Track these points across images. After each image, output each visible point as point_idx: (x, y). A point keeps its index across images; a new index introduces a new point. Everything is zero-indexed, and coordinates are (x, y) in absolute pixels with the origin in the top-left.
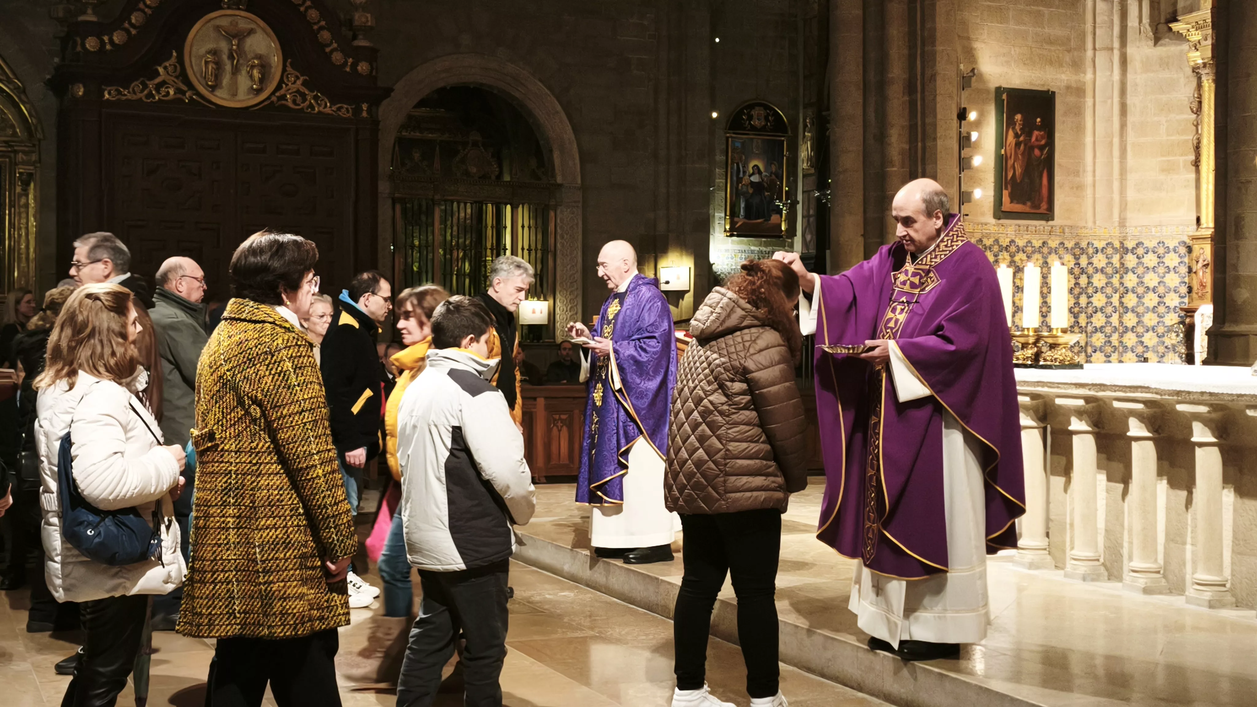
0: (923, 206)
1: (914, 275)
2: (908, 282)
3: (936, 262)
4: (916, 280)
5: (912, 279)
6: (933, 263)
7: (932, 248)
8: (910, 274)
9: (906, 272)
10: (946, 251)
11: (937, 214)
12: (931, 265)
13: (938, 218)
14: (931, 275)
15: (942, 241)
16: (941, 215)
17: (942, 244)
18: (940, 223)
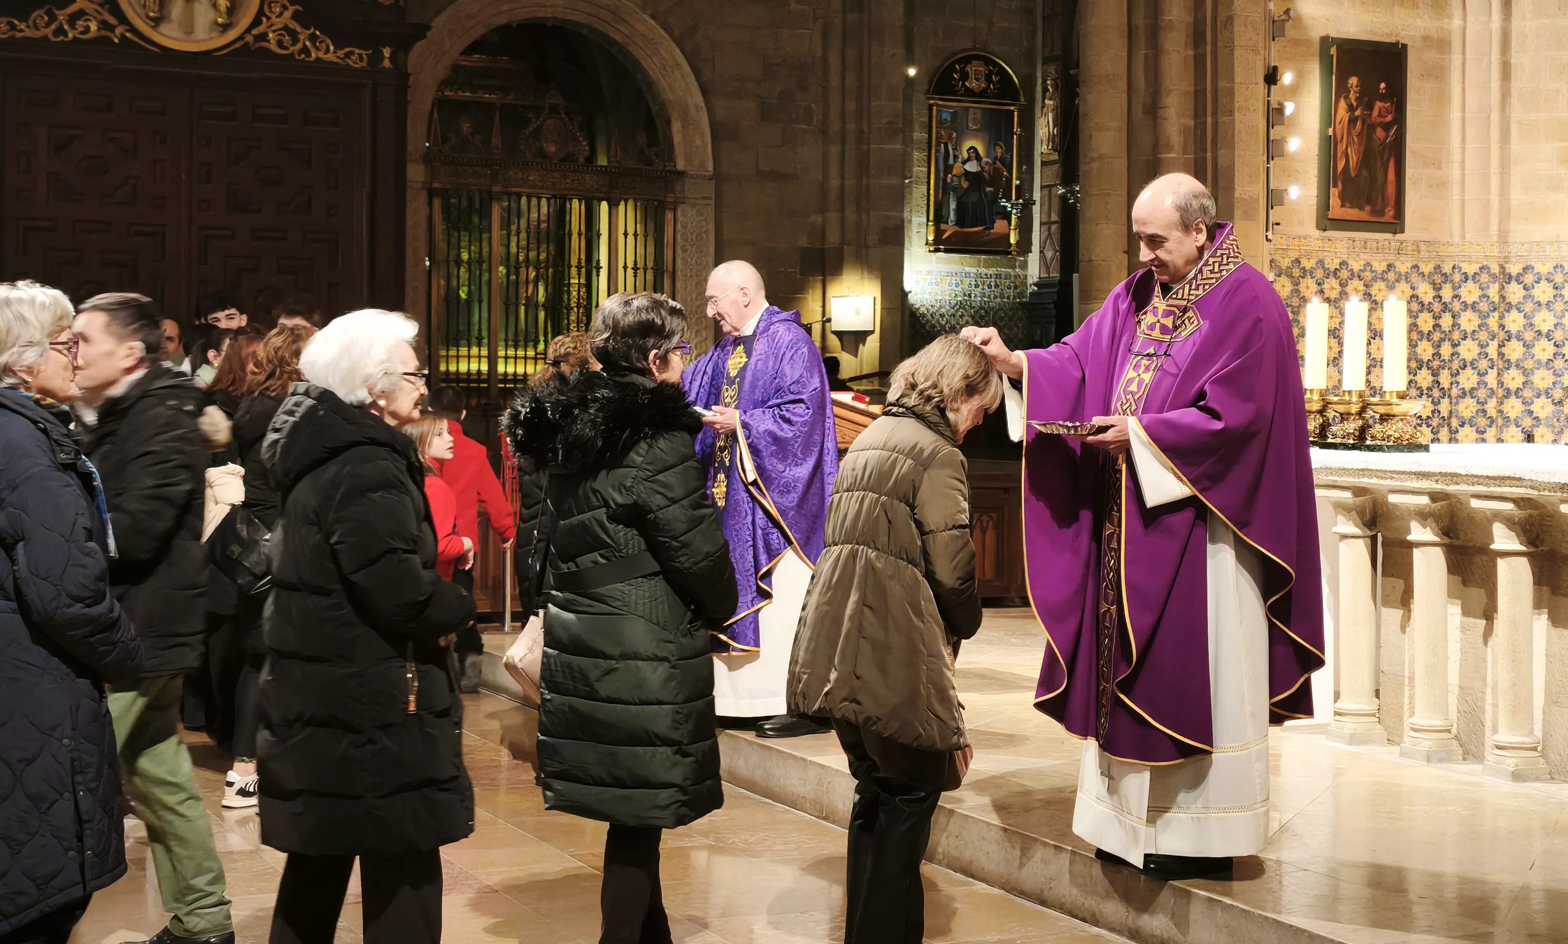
0: (1176, 216)
1: (1167, 314)
2: (1158, 325)
3: (1197, 296)
4: (1169, 322)
5: (1163, 321)
6: (1193, 297)
7: (1192, 274)
8: (1160, 314)
9: (1155, 310)
10: (1212, 278)
11: (1197, 225)
12: (1189, 301)
13: (1199, 231)
14: (1190, 314)
15: (1206, 264)
16: (1204, 228)
17: (1205, 269)
18: (1202, 238)
